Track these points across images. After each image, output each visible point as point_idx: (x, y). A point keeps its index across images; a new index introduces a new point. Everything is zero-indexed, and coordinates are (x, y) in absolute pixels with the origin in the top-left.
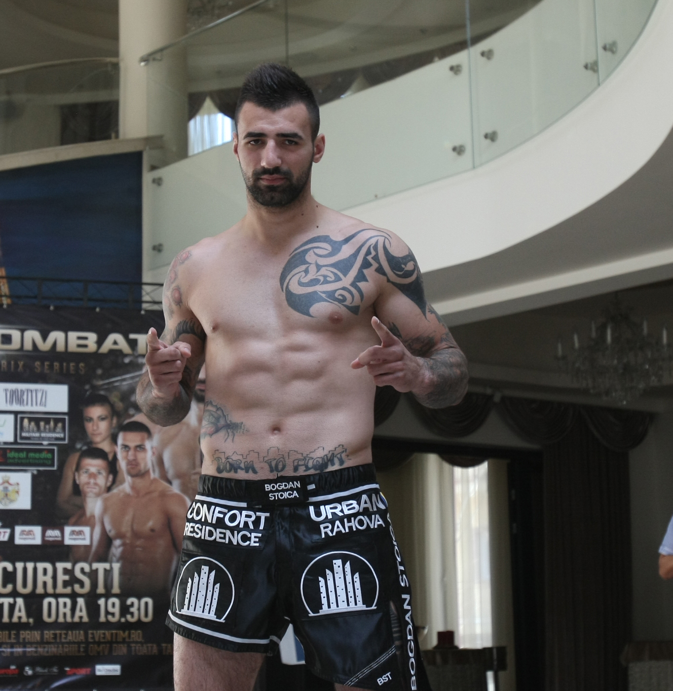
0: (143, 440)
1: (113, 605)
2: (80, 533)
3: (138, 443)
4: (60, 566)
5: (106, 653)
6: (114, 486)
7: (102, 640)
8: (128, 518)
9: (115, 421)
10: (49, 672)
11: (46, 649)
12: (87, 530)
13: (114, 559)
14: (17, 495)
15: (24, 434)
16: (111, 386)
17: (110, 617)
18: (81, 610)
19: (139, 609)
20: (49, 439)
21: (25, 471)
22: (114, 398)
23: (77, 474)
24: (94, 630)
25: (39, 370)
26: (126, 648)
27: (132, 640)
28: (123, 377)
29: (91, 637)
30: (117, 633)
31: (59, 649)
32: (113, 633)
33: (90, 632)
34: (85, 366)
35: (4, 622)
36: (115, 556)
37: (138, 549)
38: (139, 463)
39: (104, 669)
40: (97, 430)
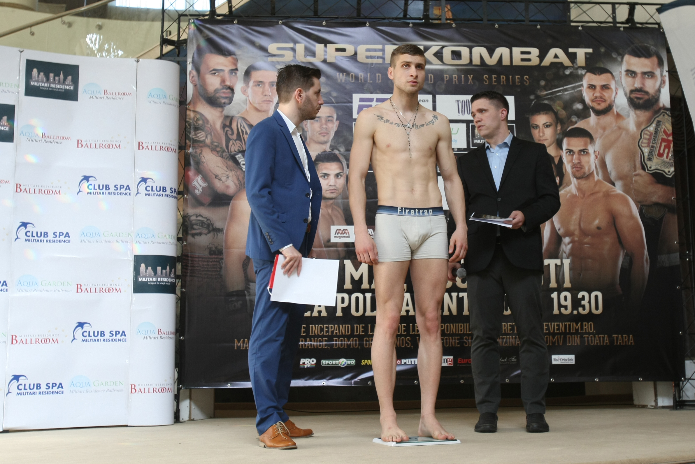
0: (586, 145)
1: (566, 298)
3: (582, 148)
5: (561, 344)
6: (561, 188)
7: (556, 331)
8: (575, 217)
9: (559, 128)
10: (508, 361)
11: (505, 340)
13: (564, 255)
15: (475, 141)
16: (554, 95)
17: (563, 310)
19: (590, 302)
22: (557, 107)
24: (548, 322)
25: (488, 82)
26: (579, 339)
27: (584, 331)
28: (565, 87)
29: (546, 329)
30: (571, 324)
31: (517, 340)
32: (566, 324)
33: (545, 323)
34: (529, 77)
35: (465, 315)
36: (565, 253)
37: (586, 246)
38: (583, 166)
39: (560, 359)
40: (543, 136)
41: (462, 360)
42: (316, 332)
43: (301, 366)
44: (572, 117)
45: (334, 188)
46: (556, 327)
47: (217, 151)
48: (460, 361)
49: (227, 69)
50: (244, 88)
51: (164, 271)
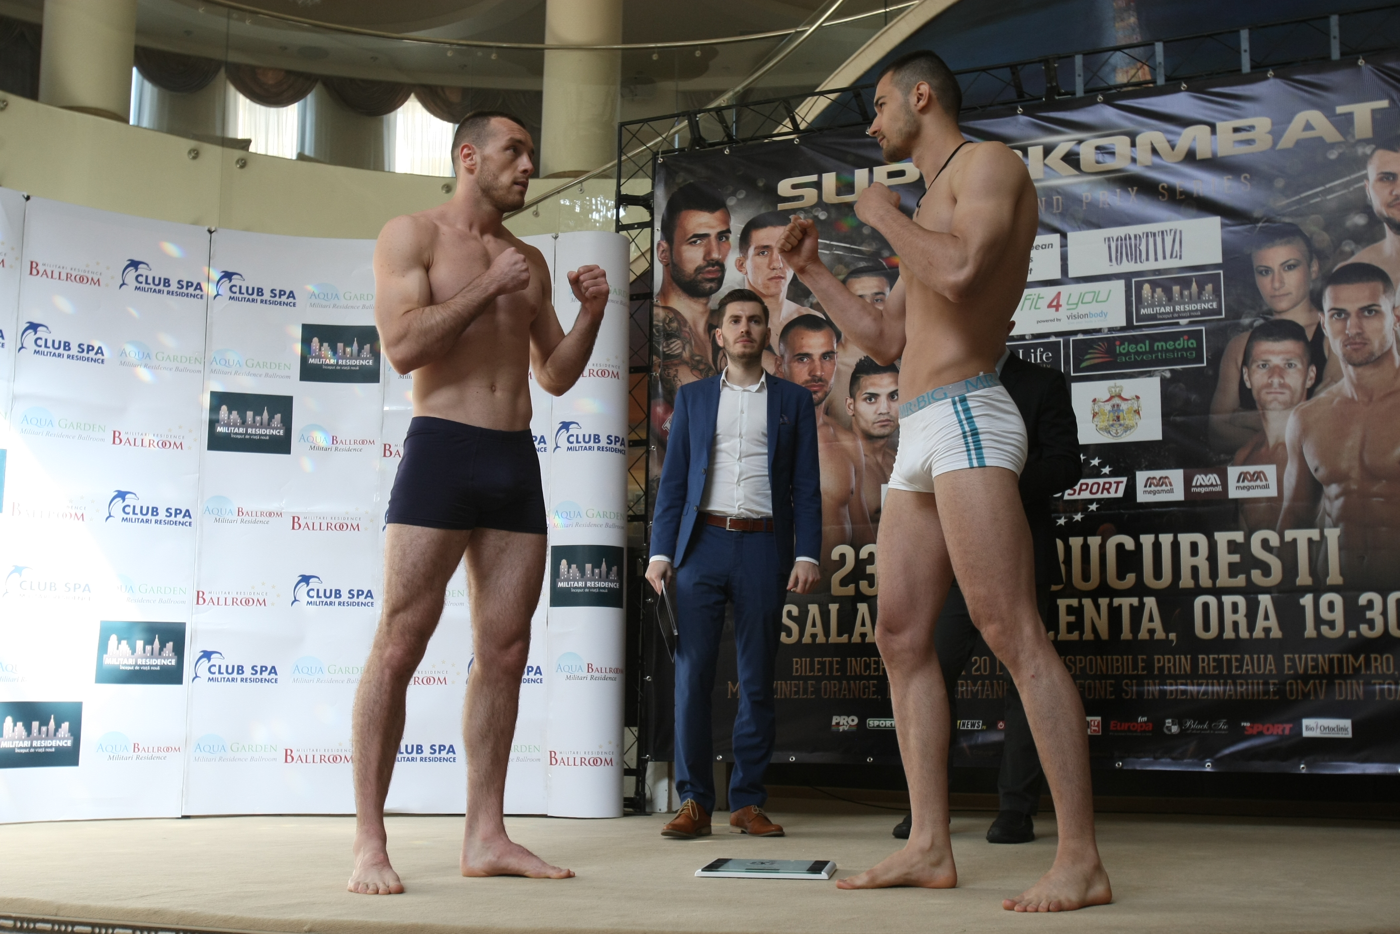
1: (1331, 606)
2: (1258, 476)
4: (1222, 538)
5: (1322, 697)
6: (1320, 386)
7: (1310, 672)
8: (1352, 442)
9: (1315, 267)
10: (1210, 728)
11: (1203, 688)
12: (1270, 470)
13: (1328, 520)
14: (1137, 416)
15: (1143, 311)
16: (1306, 204)
17: (1325, 629)
18: (1266, 618)
19: (1384, 613)
20: (1190, 314)
21: (1149, 374)
22: (1311, 226)
23: (1244, 370)
24: (1294, 654)
25: (1166, 195)
26: (1361, 687)
27: (1373, 672)
28: (1328, 186)
29: (1289, 667)
30: (1342, 657)
31: (1228, 688)
32: (1333, 658)
33: (1286, 656)
34: (1251, 176)
35: (1124, 641)
36: (1329, 515)
37: (1375, 499)
38: (1369, 340)
39: (1319, 726)
40: (1281, 287)
41: (1119, 724)
42: (858, 670)
43: (833, 728)
44: (1344, 243)
45: (886, 417)
46: (1310, 664)
47: (700, 370)
48: (1114, 727)
49: (713, 232)
50: (740, 260)
51: (597, 571)
